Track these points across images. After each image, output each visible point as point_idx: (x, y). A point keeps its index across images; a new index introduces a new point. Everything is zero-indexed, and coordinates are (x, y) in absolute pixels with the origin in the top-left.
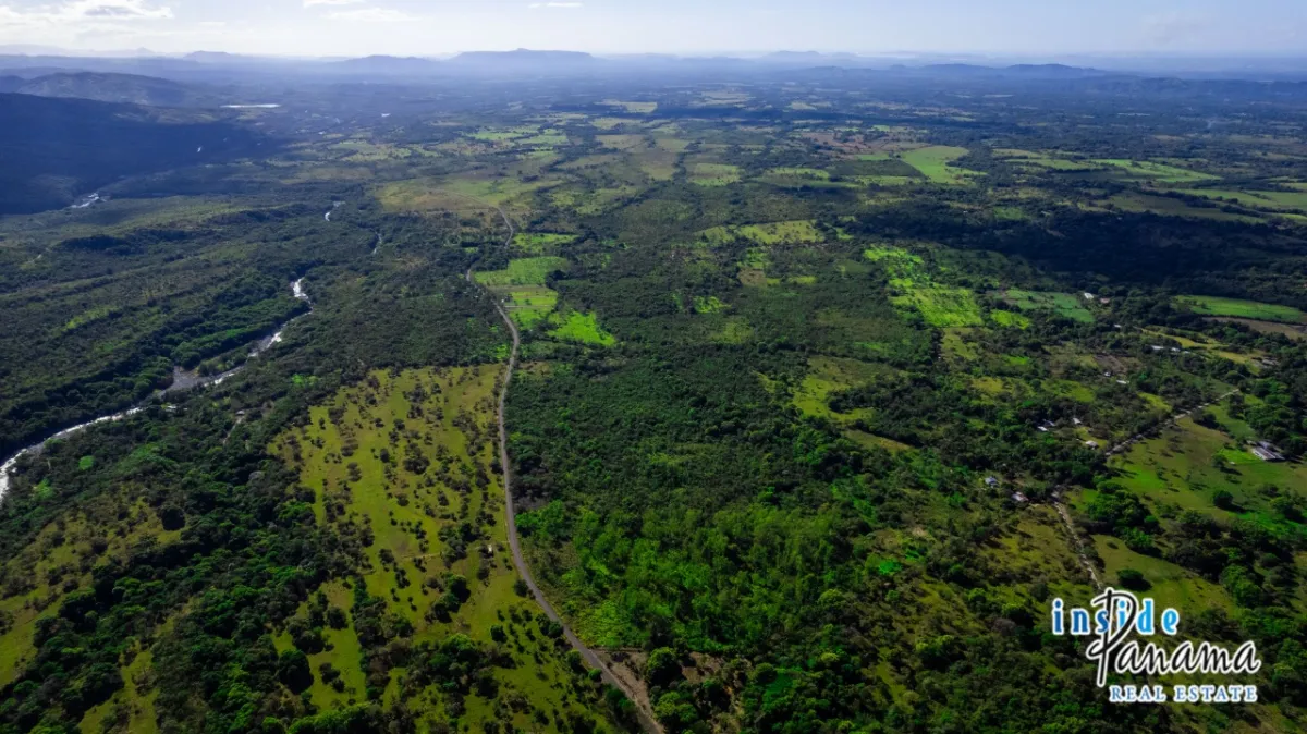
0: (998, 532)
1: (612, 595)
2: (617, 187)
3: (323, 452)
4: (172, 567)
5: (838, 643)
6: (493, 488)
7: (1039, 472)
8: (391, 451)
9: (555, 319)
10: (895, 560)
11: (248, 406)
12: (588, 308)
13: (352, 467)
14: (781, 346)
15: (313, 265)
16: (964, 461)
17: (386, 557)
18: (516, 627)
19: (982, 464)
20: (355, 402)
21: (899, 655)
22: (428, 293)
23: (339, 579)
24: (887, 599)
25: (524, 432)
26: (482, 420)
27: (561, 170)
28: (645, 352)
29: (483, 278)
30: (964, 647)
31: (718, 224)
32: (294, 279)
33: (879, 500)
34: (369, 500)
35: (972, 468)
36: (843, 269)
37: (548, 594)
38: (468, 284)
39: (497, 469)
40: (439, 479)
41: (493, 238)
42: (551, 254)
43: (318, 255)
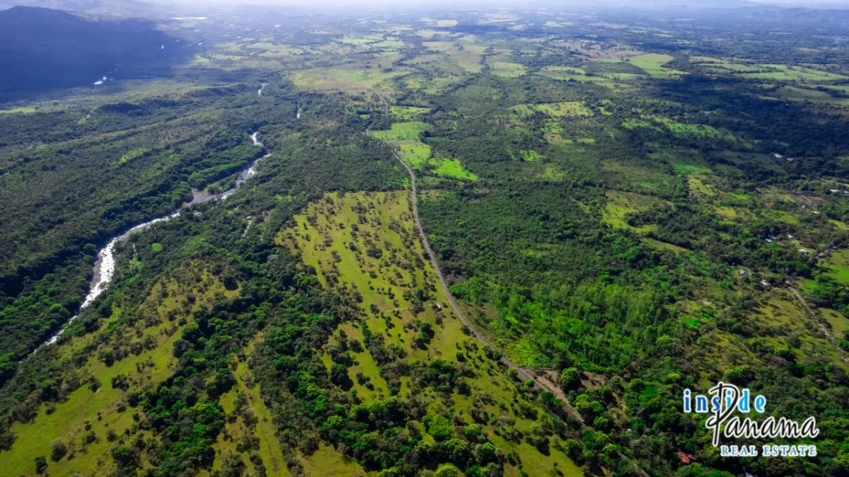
0: (756, 305)
1: (524, 336)
2: (446, 77)
3: (312, 244)
4: (239, 313)
5: (676, 368)
6: (427, 268)
7: (774, 268)
8: (355, 245)
9: (433, 162)
10: (697, 319)
11: (253, 214)
12: (453, 156)
13: (334, 253)
14: (586, 184)
15: (261, 125)
16: (724, 260)
17: (374, 309)
18: (470, 354)
19: (736, 261)
20: (322, 213)
21: (715, 377)
22: (346, 144)
23: (349, 322)
24: (698, 342)
25: (437, 234)
26: (408, 225)
27: (406, 65)
28: (500, 185)
29: (378, 135)
30: (753, 373)
31: (521, 103)
32: (251, 133)
33: (676, 282)
34: (351, 273)
35: (730, 264)
36: (612, 135)
37: (484, 335)
38: (370, 138)
39: (427, 256)
40: (392, 262)
41: (376, 109)
42: (418, 121)
43: (262, 118)
